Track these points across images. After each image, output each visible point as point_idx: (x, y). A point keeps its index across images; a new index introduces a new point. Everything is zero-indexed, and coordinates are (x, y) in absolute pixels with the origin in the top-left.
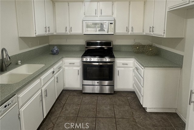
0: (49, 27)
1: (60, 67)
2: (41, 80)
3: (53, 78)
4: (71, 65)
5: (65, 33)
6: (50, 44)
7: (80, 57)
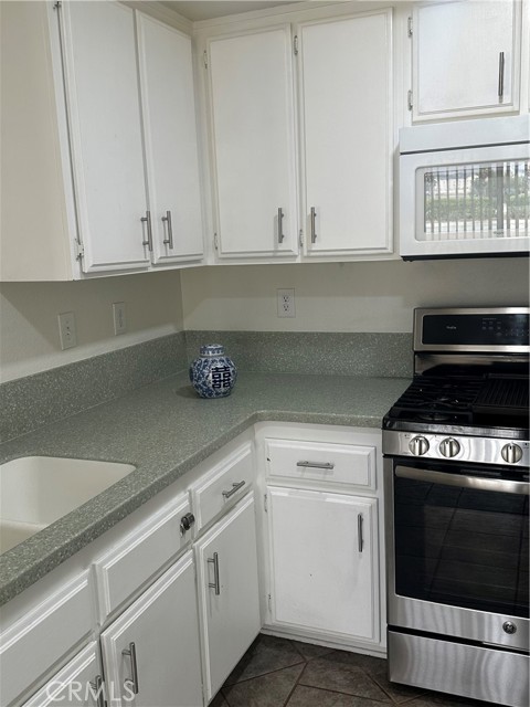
0: (167, 219)
1: (237, 486)
2: (94, 578)
3: (186, 562)
4: (310, 473)
5: (275, 254)
6: (189, 325)
7: (368, 424)
